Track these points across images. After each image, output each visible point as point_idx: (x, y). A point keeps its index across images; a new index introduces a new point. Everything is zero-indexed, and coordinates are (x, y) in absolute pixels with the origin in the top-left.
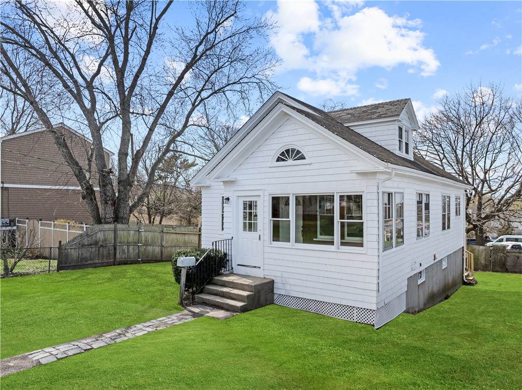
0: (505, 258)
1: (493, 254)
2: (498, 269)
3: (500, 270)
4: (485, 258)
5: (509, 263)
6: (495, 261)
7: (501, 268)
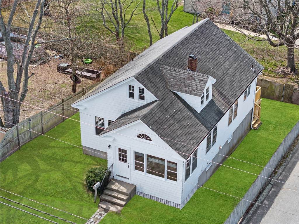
0: (292, 93)
1: (285, 90)
2: (287, 100)
3: (288, 102)
4: (279, 92)
5: (294, 97)
6: (286, 95)
7: (289, 100)
